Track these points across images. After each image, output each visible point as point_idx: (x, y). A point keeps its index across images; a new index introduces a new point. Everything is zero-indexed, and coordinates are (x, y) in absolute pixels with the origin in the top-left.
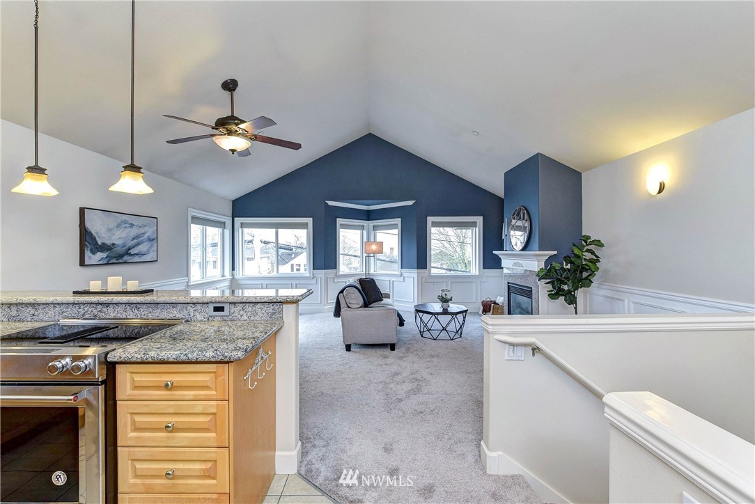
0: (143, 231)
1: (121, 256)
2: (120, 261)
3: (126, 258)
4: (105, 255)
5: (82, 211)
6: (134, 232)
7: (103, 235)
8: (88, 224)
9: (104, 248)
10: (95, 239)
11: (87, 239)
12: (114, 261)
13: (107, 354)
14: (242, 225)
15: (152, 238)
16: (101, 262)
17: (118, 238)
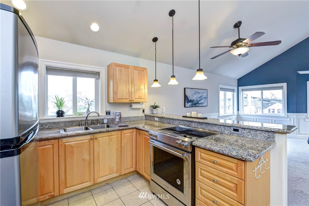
0: (202, 95)
1: (196, 104)
2: (195, 106)
3: (197, 105)
4: (191, 104)
5: (185, 89)
6: (200, 95)
7: (191, 97)
8: (186, 94)
9: (191, 101)
10: (188, 98)
11: (186, 99)
12: (194, 106)
13: (192, 142)
14: (243, 90)
15: (206, 97)
16: (190, 106)
17: (195, 97)
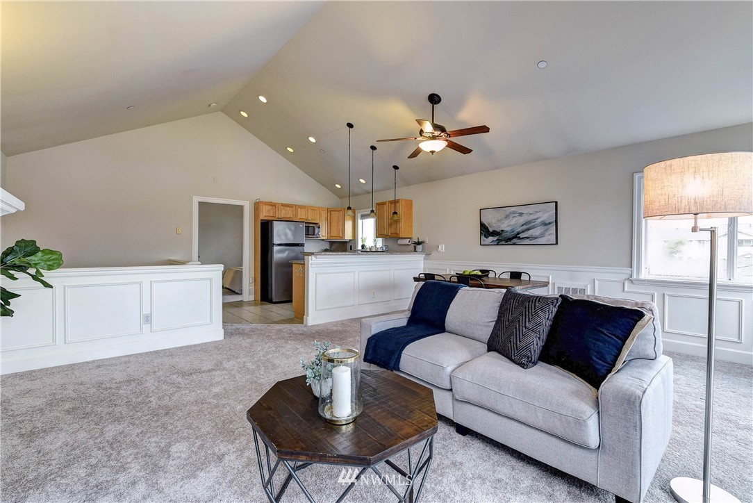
0: (535, 217)
1: (510, 239)
2: (509, 243)
3: (514, 241)
4: (495, 239)
6: (522, 220)
7: (494, 225)
8: (482, 219)
9: (494, 233)
10: (487, 228)
11: (485, 230)
12: (503, 243)
16: (492, 244)
17: (507, 226)
